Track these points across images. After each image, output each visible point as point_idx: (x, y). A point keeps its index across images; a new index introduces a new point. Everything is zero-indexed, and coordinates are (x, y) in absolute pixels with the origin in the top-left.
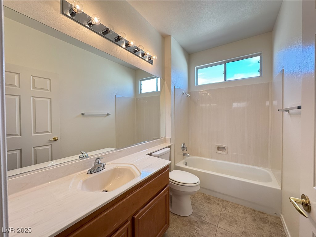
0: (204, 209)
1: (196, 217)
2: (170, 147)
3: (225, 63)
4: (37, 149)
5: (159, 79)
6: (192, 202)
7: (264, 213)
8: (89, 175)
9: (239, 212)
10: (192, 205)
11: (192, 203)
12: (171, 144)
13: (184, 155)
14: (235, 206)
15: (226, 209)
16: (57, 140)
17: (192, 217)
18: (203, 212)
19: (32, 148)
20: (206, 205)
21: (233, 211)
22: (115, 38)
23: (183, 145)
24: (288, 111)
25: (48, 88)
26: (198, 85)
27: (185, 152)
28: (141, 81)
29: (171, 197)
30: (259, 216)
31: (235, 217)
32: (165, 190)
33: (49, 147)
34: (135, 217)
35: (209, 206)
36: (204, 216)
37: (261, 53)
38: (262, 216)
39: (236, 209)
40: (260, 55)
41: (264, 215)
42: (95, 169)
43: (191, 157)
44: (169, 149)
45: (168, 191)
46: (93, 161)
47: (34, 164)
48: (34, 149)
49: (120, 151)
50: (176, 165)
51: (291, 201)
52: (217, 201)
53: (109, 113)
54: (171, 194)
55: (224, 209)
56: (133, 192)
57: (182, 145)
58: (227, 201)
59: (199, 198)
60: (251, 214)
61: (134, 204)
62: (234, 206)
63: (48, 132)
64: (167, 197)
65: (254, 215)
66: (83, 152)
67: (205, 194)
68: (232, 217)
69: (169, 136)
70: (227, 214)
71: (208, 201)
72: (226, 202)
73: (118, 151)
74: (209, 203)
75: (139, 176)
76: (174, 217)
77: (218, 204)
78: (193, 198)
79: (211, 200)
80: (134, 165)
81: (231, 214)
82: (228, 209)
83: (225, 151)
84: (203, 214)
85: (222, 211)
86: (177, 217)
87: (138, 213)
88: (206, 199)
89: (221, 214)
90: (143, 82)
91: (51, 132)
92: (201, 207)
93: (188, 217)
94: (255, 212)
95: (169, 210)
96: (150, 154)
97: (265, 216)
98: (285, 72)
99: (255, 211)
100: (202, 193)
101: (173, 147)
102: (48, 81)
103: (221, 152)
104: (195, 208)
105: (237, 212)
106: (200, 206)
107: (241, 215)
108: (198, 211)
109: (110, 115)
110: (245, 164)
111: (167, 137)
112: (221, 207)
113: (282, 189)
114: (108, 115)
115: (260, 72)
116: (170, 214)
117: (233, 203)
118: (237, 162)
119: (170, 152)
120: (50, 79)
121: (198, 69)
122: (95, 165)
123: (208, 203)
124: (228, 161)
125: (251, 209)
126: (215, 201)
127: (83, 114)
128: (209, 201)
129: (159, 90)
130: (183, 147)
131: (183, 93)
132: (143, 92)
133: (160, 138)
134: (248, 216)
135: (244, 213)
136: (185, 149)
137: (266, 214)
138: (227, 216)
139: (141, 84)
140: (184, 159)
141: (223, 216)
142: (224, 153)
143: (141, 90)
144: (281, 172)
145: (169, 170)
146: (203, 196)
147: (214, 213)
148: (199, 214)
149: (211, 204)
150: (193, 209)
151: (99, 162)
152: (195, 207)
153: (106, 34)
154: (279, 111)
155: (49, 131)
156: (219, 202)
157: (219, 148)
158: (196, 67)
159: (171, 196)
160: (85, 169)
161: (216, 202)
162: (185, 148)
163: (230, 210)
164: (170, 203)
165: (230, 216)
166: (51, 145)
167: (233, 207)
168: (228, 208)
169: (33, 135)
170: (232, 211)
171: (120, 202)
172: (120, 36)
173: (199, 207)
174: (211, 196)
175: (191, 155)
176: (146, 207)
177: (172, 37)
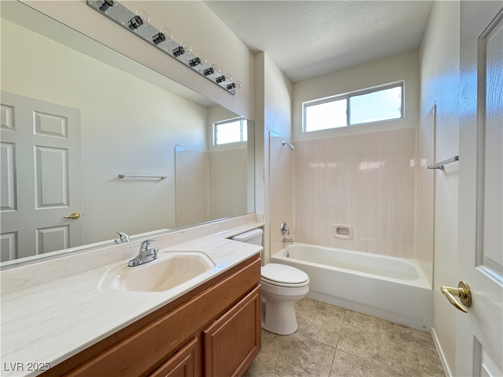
0: (316, 323)
1: (303, 335)
2: (262, 227)
3: (348, 97)
4: (43, 231)
5: (245, 122)
6: (297, 313)
7: (406, 327)
8: (131, 267)
9: (369, 326)
10: (297, 317)
11: (296, 315)
12: (265, 223)
13: (284, 241)
14: (364, 317)
15: (349, 322)
16: (78, 217)
17: (297, 335)
18: (313, 327)
19: (35, 231)
20: (319, 316)
21: (361, 325)
22: (173, 50)
23: (284, 226)
24: (442, 168)
25: (63, 132)
26: (307, 131)
27: (287, 236)
28: (216, 125)
29: (264, 305)
30: (399, 331)
31: (362, 333)
32: (254, 292)
33: (64, 229)
34: (206, 332)
35: (323, 318)
36: (315, 334)
37: (403, 83)
38: (404, 330)
39: (366, 322)
40: (401, 85)
41: (407, 329)
42: (141, 259)
43: (295, 245)
44: (261, 230)
45: (259, 294)
46: (138, 246)
47: (39, 254)
48: (39, 232)
49: (182, 233)
50: (272, 256)
51: (443, 292)
52: (336, 311)
53: (165, 176)
54: (264, 300)
55: (346, 323)
56: (203, 293)
57: (282, 226)
58: (351, 311)
59: (308, 307)
60: (388, 328)
61: (203, 311)
62: (362, 317)
63: (62, 204)
64: (258, 303)
65: (391, 330)
66: (121, 233)
67: (318, 301)
68: (358, 333)
69: (260, 211)
70: (351, 330)
71: (321, 311)
72: (349, 312)
73: (180, 232)
74: (323, 313)
75: (212, 268)
76: (269, 336)
77: (337, 315)
78: (299, 307)
79: (327, 310)
80: (205, 252)
81: (357, 330)
82: (353, 323)
83: (348, 235)
84: (313, 330)
85: (344, 325)
86: (273, 336)
87: (210, 326)
88: (319, 308)
89: (341, 329)
90: (219, 126)
91: (68, 205)
92: (311, 321)
93: (290, 336)
94: (394, 326)
95: (260, 325)
96: (230, 238)
97: (408, 331)
98: (437, 110)
99: (392, 324)
100: (312, 300)
101: (267, 228)
102: (63, 122)
103: (342, 235)
104: (301, 322)
105: (367, 326)
106: (310, 318)
107: (371, 330)
108: (306, 326)
109: (165, 179)
110: (380, 253)
111: (257, 212)
112: (342, 320)
113: (433, 288)
114: (163, 178)
115: (402, 112)
116: (263, 332)
117: (360, 313)
118: (367, 251)
119: (263, 235)
120: (66, 118)
121: (306, 106)
122: (141, 253)
123: (321, 314)
124: (353, 249)
125: (387, 321)
126: (333, 311)
127: (121, 177)
128: (323, 312)
129: (245, 139)
130: (283, 229)
131: (283, 144)
132: (219, 143)
133: (247, 214)
134: (383, 332)
135: (376, 327)
136: (287, 232)
137: (409, 327)
138: (352, 332)
139: (216, 131)
140: (284, 247)
141: (344, 333)
142: (346, 237)
143: (216, 139)
144: (432, 265)
145: (260, 260)
146: (314, 303)
147: (330, 328)
148: (308, 331)
149: (326, 315)
150: (298, 324)
151: (147, 248)
152: (301, 320)
153: (159, 42)
154: (428, 168)
155: (65, 202)
156: (339, 313)
157: (338, 230)
158: (303, 103)
159: (264, 303)
160: (124, 259)
161: (334, 313)
162: (286, 230)
163: (355, 324)
164: (262, 315)
165: (355, 333)
166: (68, 226)
167: (360, 319)
168: (353, 321)
169: (37, 208)
170: (358, 325)
171: (182, 306)
172: (182, 48)
173: (307, 321)
174: (326, 303)
175: (296, 242)
176: (223, 317)
177: (266, 55)
